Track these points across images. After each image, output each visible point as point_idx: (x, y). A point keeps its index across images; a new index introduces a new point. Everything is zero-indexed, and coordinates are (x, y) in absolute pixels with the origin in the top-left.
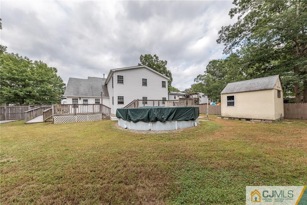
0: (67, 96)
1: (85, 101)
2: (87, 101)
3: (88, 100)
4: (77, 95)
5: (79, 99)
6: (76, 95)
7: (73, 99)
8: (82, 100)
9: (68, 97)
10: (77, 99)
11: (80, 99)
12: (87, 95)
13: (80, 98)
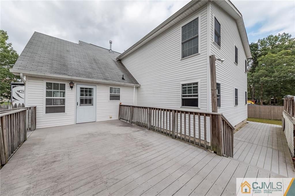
0: (27, 72)
1: (86, 91)
2: (90, 92)
3: (94, 90)
4: (64, 74)
5: (67, 86)
6: (60, 74)
7: (49, 85)
8: (77, 88)
9: (31, 77)
10: (63, 87)
11: (72, 87)
12: (93, 78)
13: (72, 83)
